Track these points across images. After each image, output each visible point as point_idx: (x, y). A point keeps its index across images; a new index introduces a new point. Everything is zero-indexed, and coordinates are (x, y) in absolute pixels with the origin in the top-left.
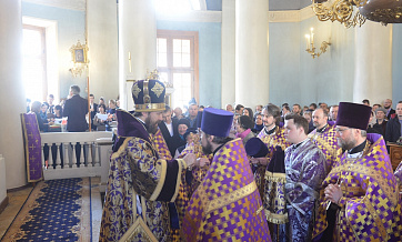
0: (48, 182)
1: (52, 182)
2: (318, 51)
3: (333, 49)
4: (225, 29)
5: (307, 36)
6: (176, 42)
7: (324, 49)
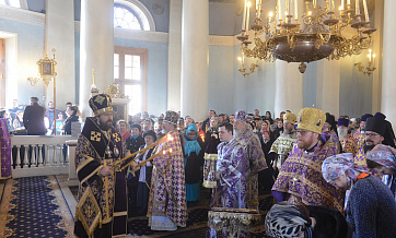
0: (17, 179)
1: (21, 180)
2: (248, 71)
3: (260, 70)
4: (171, 48)
5: (240, 59)
6: (127, 57)
7: (252, 70)
